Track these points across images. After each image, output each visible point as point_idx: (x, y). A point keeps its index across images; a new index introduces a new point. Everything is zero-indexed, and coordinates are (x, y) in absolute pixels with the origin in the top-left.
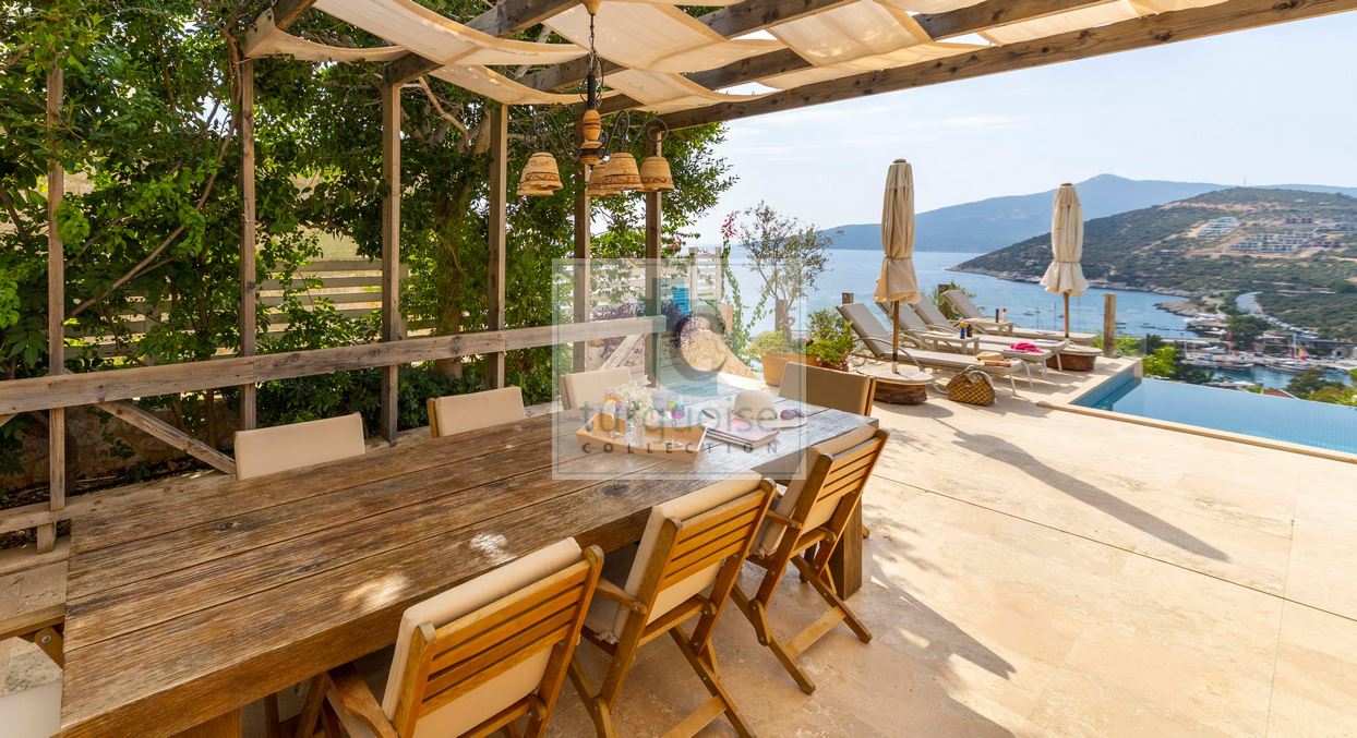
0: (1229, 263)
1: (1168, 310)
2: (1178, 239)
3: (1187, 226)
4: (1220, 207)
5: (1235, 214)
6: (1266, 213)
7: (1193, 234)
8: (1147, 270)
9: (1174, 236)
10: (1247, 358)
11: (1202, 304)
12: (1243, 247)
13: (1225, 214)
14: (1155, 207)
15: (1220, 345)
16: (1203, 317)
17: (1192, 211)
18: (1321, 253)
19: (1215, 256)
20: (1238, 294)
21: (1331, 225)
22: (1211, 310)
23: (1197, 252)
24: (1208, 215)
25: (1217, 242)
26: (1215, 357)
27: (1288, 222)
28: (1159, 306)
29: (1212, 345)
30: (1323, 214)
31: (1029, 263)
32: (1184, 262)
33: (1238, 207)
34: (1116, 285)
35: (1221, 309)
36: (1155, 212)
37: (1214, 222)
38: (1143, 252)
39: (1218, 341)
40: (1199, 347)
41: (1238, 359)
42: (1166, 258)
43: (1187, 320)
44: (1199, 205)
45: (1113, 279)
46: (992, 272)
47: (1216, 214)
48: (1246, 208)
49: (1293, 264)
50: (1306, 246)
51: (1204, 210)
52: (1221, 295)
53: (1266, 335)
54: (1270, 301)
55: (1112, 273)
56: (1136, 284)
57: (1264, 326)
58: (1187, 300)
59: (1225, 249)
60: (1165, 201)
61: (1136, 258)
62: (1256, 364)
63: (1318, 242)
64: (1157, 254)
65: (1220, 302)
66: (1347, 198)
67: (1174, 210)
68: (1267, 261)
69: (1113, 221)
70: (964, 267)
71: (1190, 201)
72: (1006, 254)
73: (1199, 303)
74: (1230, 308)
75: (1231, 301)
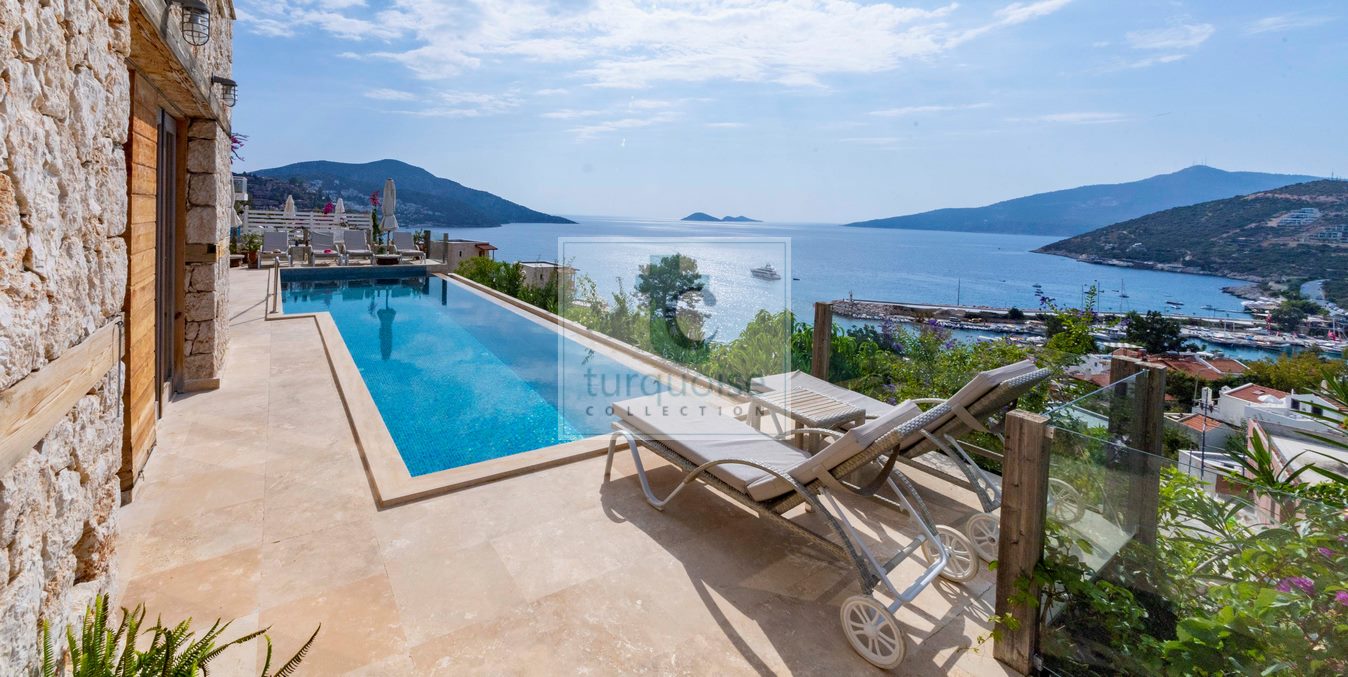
0: (1305, 252)
1: (1232, 293)
2: (1259, 227)
3: (1269, 215)
4: (1305, 198)
5: (1318, 205)
7: (1273, 223)
8: (1222, 256)
9: (1253, 225)
10: (1289, 339)
11: (1269, 289)
12: (1323, 236)
13: (1308, 205)
14: (1238, 197)
15: (1264, 327)
17: (1275, 201)
19: (1293, 244)
20: (1306, 280)
22: (1275, 295)
23: (1274, 240)
24: (1289, 206)
25: (1297, 231)
26: (1256, 337)
28: (1225, 290)
29: (1257, 326)
31: (1108, 247)
32: (1260, 250)
33: (1322, 198)
34: (1191, 269)
35: (1284, 294)
36: (1239, 202)
37: (1295, 213)
38: (1220, 240)
39: (1264, 322)
40: (1243, 328)
41: (1277, 339)
42: (1243, 246)
43: (1244, 303)
44: (1283, 196)
45: (1188, 264)
46: (1073, 254)
47: (1300, 205)
48: (1330, 199)
51: (1287, 200)
52: (1288, 281)
53: (1311, 319)
54: (1332, 288)
55: (1187, 258)
56: (1210, 269)
58: (1255, 285)
59: (1304, 239)
60: (1248, 192)
61: (1213, 244)
62: (1295, 345)
64: (1234, 241)
65: (1284, 288)
67: (1256, 200)
69: (1195, 210)
70: (1047, 249)
71: (1274, 192)
72: (1088, 238)
73: (1264, 288)
74: (1293, 293)
75: (1297, 287)
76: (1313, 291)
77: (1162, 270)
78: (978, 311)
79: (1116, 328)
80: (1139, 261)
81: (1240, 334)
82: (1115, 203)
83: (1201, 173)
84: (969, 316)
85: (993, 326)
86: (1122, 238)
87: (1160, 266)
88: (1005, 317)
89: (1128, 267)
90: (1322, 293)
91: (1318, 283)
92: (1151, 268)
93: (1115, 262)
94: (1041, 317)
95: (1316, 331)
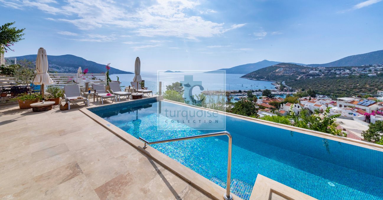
0: (282, 76)
1: (273, 84)
2: (275, 72)
3: (276, 69)
4: (281, 66)
5: (283, 67)
6: (287, 67)
7: (277, 71)
8: (270, 77)
10: (282, 92)
12: (284, 73)
13: (281, 67)
14: (272, 66)
15: (279, 91)
16: (278, 86)
17: (277, 67)
18: (293, 74)
19: (280, 75)
20: (282, 81)
21: (294, 69)
22: (279, 84)
23: (277, 74)
25: (280, 72)
27: (289, 69)
28: (272, 84)
30: (294, 68)
31: (253, 76)
32: (276, 76)
33: (283, 66)
36: (272, 67)
37: (280, 69)
38: (270, 74)
39: (279, 90)
40: (276, 91)
41: (281, 93)
42: (273, 75)
43: (275, 86)
45: (265, 79)
46: (247, 78)
47: (280, 67)
48: (284, 66)
49: (289, 76)
50: (291, 73)
51: (278, 66)
53: (285, 88)
54: (286, 83)
56: (269, 80)
57: (285, 87)
58: (275, 83)
60: (273, 65)
62: (283, 94)
63: (293, 72)
65: (280, 83)
66: (297, 65)
67: (274, 66)
68: (286, 75)
69: (266, 68)
70: (242, 77)
71: (276, 65)
72: (249, 74)
73: (277, 83)
74: (281, 84)
75: (281, 83)
76: (284, 83)
77: (262, 80)
78: (233, 91)
79: (257, 93)
80: (258, 79)
81: (276, 92)
82: (253, 67)
83: (265, 61)
84: (232, 92)
85: (236, 94)
86: (255, 74)
87: (261, 80)
88: (238, 92)
89: (256, 80)
90: (285, 84)
91: (284, 82)
92: (260, 80)
93: (254, 79)
94: (244, 92)
95: (286, 91)
